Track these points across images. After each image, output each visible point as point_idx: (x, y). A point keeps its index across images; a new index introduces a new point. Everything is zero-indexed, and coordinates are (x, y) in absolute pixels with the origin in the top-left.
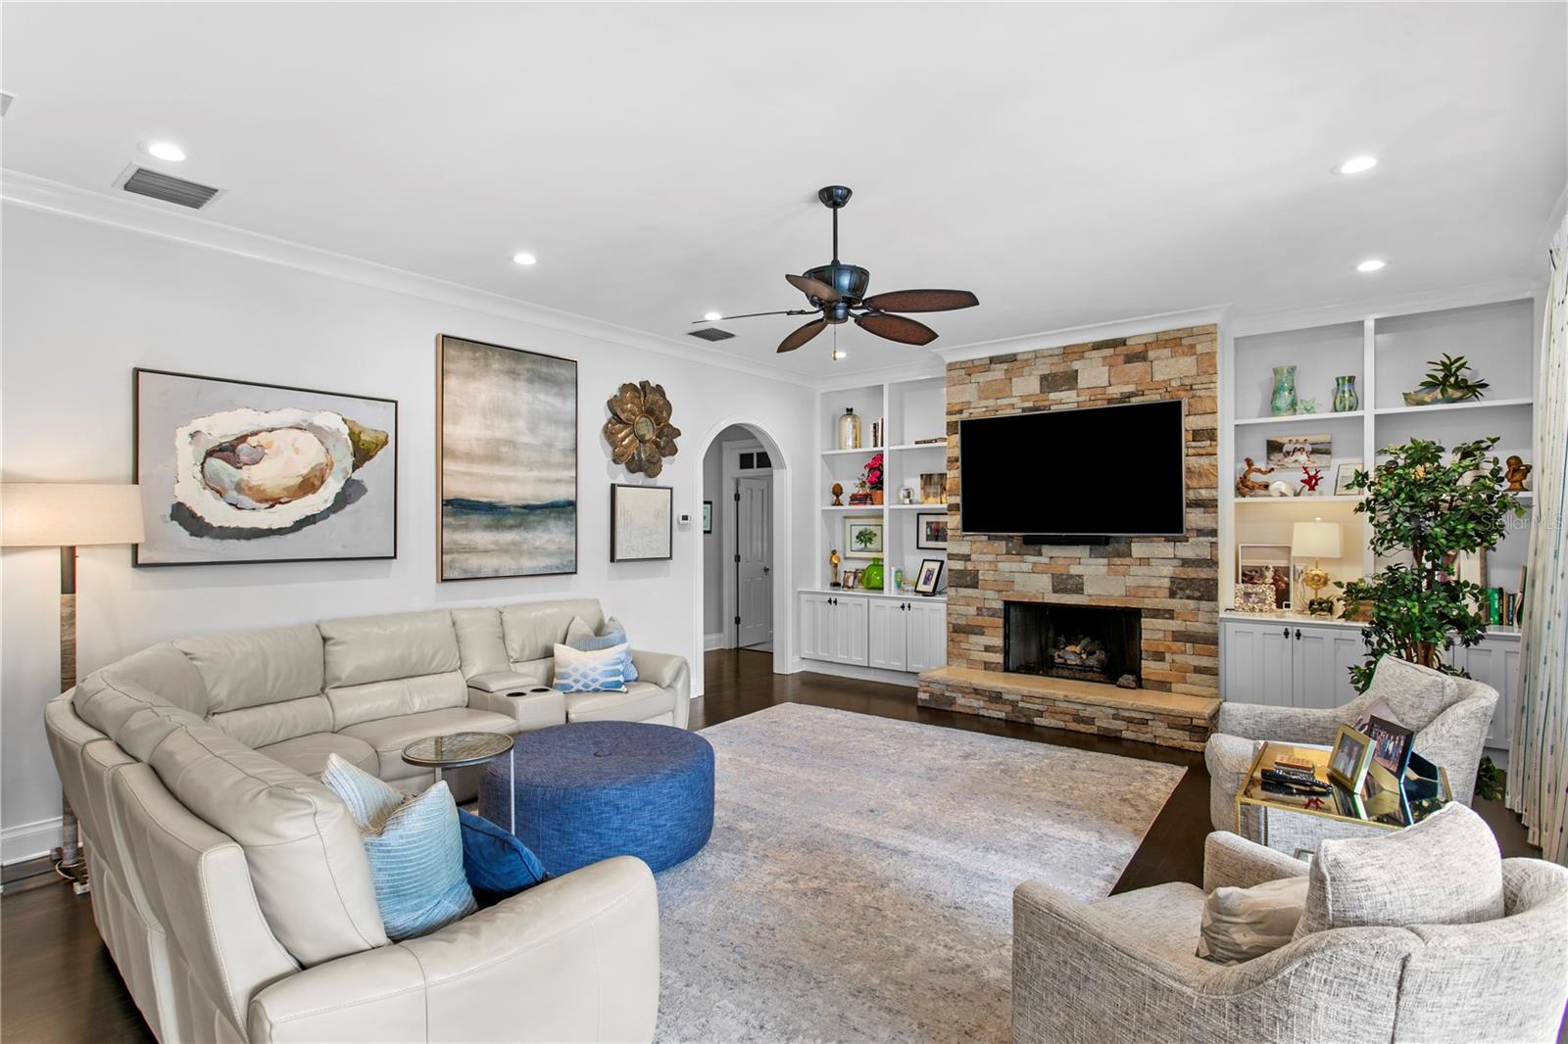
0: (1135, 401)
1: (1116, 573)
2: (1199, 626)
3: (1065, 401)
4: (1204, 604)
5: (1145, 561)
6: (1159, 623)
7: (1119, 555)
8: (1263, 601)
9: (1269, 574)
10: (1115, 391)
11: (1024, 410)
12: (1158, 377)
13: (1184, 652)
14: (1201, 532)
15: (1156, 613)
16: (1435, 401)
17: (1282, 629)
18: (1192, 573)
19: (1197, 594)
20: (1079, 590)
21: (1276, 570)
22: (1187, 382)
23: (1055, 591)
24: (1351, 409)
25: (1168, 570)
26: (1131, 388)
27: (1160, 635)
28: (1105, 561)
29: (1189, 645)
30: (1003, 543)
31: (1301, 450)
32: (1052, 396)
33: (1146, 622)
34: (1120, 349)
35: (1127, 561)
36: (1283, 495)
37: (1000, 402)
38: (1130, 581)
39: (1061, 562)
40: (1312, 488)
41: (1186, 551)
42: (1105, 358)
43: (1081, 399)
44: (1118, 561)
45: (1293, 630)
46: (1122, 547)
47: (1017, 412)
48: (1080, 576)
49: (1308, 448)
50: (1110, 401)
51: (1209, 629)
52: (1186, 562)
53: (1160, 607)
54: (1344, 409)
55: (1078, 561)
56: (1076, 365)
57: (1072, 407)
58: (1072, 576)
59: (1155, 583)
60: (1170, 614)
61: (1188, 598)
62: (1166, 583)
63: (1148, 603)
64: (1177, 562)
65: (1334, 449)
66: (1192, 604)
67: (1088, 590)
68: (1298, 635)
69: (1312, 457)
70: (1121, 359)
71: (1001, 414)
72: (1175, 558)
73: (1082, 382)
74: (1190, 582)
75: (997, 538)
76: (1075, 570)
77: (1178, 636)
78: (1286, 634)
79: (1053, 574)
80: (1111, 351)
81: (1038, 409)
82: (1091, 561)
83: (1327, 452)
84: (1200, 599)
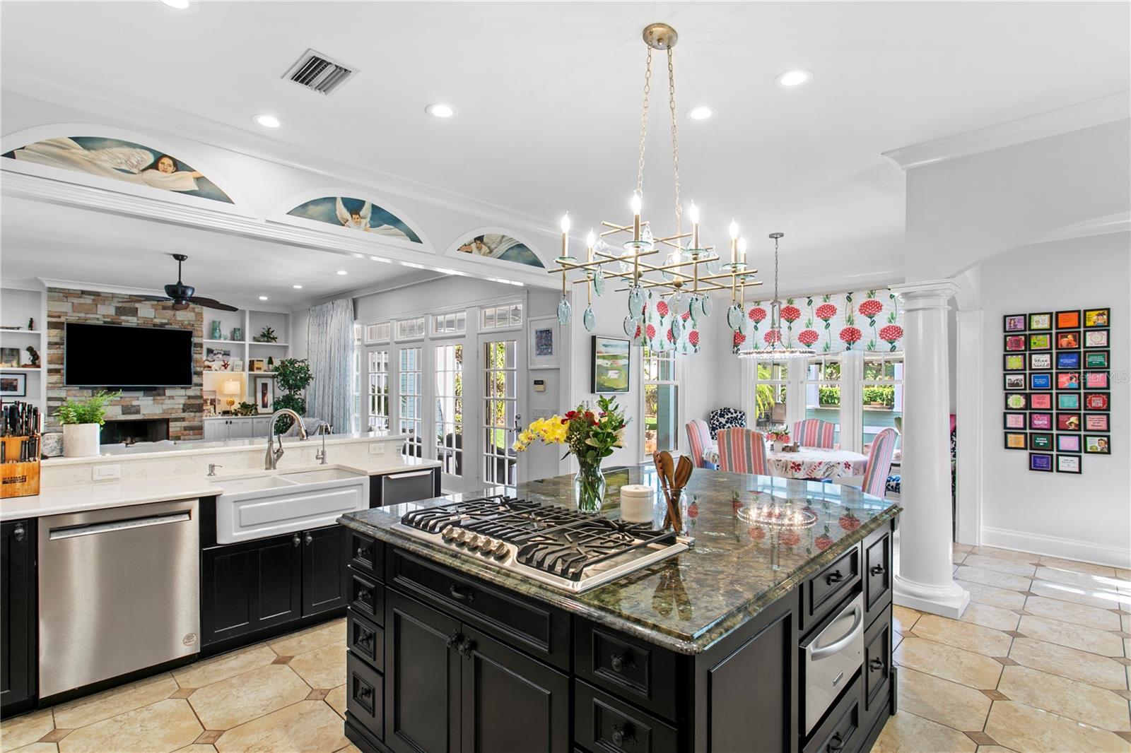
0: (168, 327)
1: (158, 403)
2: (196, 423)
3: (130, 321)
4: (198, 414)
5: (171, 397)
6: (178, 424)
7: (159, 395)
8: (210, 412)
9: (209, 402)
10: (157, 321)
11: (105, 322)
12: (179, 318)
13: (189, 435)
14: (196, 385)
15: (176, 420)
16: (264, 341)
17: (225, 421)
18: (193, 401)
19: (195, 410)
20: (138, 412)
21: (211, 400)
22: (192, 323)
23: (123, 414)
24: (240, 340)
25: (183, 401)
26: (166, 321)
27: (178, 429)
28: (152, 398)
29: (191, 432)
30: (90, 391)
31: (220, 353)
32: (123, 318)
33: (172, 424)
34: (160, 303)
35: (163, 398)
36: (216, 370)
37: (88, 316)
38: (164, 407)
39: (127, 399)
40: (226, 368)
41: (191, 392)
42: (152, 305)
43: (139, 322)
44: (159, 398)
45: (229, 421)
46: (161, 391)
47: (100, 323)
48: (139, 406)
49: (222, 353)
50: (154, 325)
51: (200, 424)
52: (189, 397)
53: (179, 416)
54: (237, 340)
55: (138, 399)
56: (137, 305)
57: (134, 325)
58: (134, 406)
59: (176, 406)
60: (183, 419)
61: (191, 412)
62: (181, 406)
63: (174, 416)
64: (186, 397)
65: (231, 354)
66: (192, 414)
67: (143, 411)
68: (231, 423)
69: (224, 356)
70: (161, 307)
71: (89, 322)
72: (186, 395)
73: (140, 313)
74: (192, 405)
75: (85, 388)
76: (135, 403)
77: (186, 428)
78: (227, 423)
79: (122, 406)
80: (155, 303)
81: (114, 323)
82: (144, 398)
83: (229, 355)
84: (196, 412)
